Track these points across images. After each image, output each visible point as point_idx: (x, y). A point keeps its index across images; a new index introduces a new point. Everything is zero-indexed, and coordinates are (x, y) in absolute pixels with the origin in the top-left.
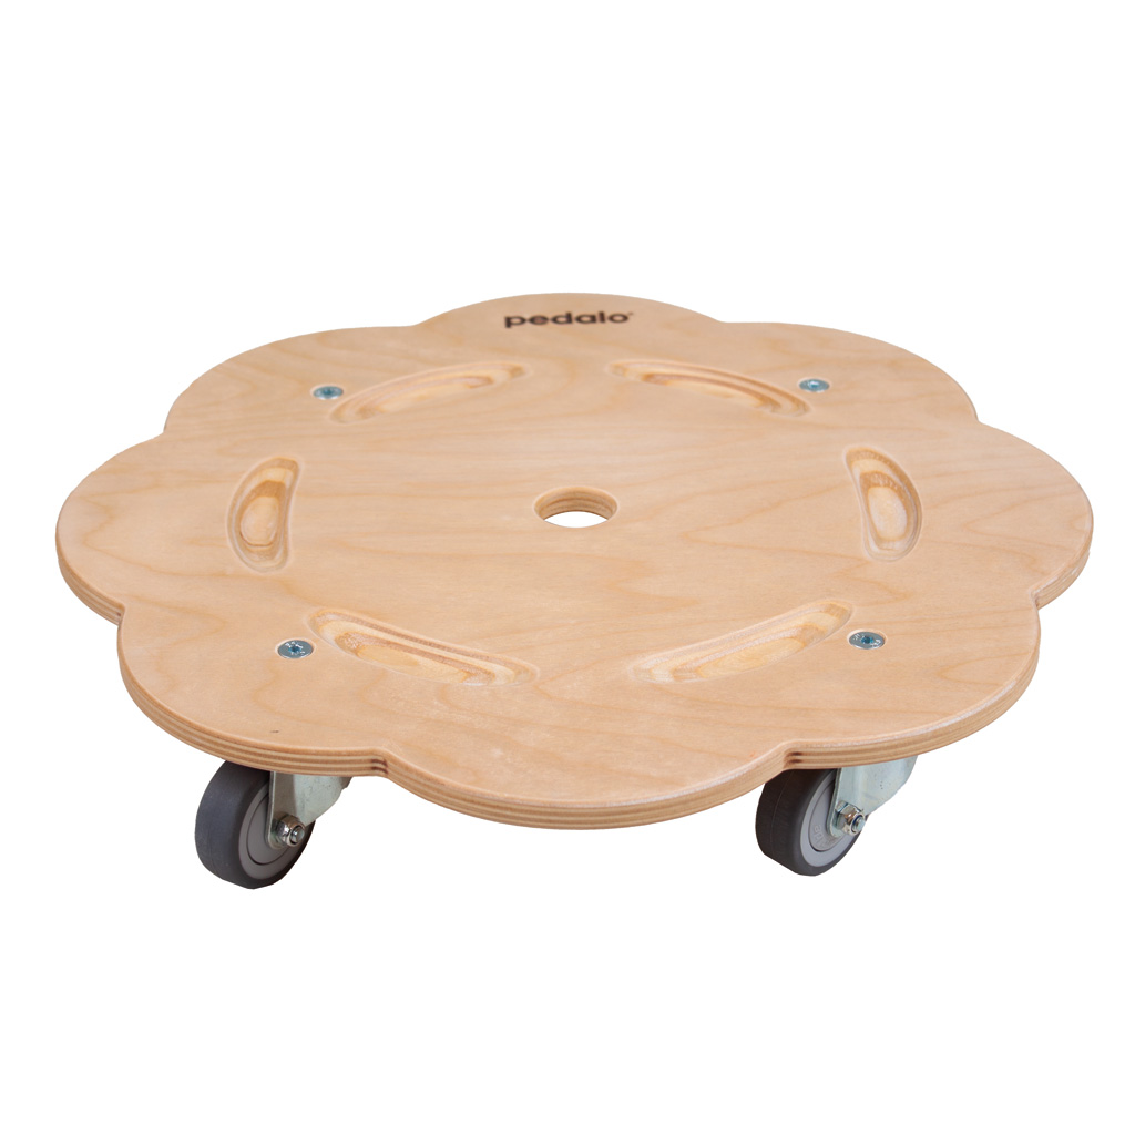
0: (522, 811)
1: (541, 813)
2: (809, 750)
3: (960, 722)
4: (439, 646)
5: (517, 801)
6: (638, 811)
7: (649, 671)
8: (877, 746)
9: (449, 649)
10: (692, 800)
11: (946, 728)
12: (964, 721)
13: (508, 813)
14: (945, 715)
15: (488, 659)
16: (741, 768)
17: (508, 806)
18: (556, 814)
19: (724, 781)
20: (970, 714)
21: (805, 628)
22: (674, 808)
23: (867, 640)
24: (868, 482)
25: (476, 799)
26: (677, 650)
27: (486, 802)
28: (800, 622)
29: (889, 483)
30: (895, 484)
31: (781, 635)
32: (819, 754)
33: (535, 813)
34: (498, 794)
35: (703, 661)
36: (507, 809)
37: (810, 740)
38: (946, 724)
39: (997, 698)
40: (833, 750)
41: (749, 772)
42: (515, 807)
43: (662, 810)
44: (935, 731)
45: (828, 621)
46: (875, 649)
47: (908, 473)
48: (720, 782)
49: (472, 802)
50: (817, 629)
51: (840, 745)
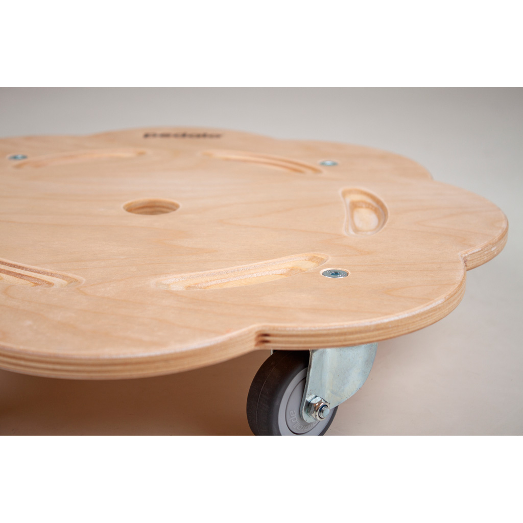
2: (275, 332)
4: (20, 267)
5: (29, 352)
7: (168, 285)
8: (330, 332)
9: (26, 269)
12: (401, 320)
14: (386, 314)
15: (52, 275)
17: (22, 356)
21: (292, 269)
23: (336, 274)
24: (354, 206)
26: (192, 274)
28: (290, 266)
29: (368, 206)
30: (373, 206)
31: (274, 272)
32: (283, 336)
33: (43, 362)
35: (212, 283)
36: (21, 359)
37: (276, 325)
39: (428, 308)
40: (294, 332)
42: (27, 357)
44: (377, 325)
45: (310, 266)
46: (340, 278)
47: (382, 199)
50: (301, 270)
51: (300, 329)
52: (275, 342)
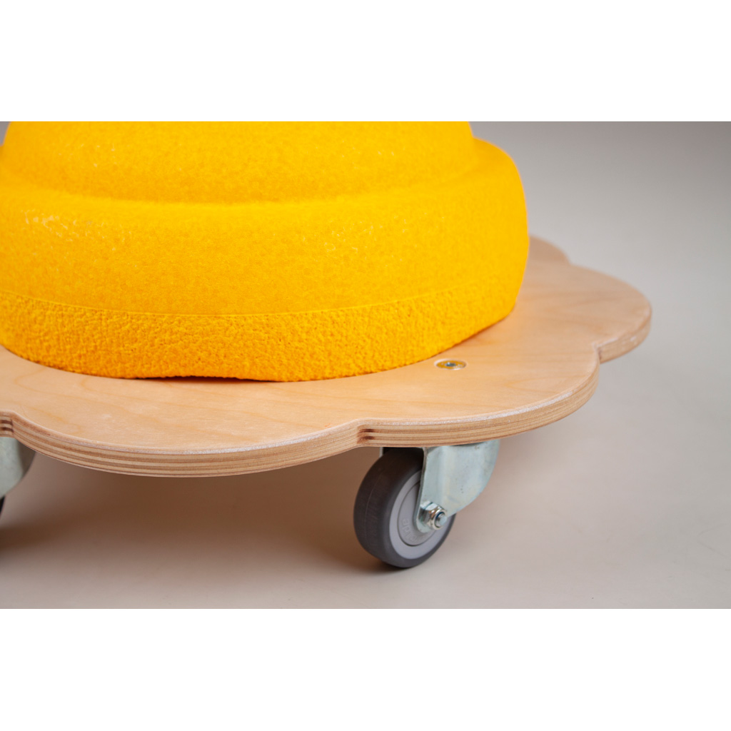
0: (110, 457)
1: (126, 459)
2: (380, 427)
3: (518, 415)
5: (106, 448)
6: (213, 461)
8: (441, 427)
10: (264, 456)
11: (505, 418)
12: (522, 415)
13: (99, 459)
16: (314, 433)
17: (99, 451)
18: (138, 460)
19: (296, 442)
20: (528, 410)
22: (247, 461)
23: (452, 365)
25: (74, 446)
27: (81, 448)
32: (389, 431)
33: (121, 458)
34: (91, 441)
36: (97, 454)
37: (382, 419)
38: (505, 415)
39: (553, 401)
40: (401, 428)
41: (322, 437)
42: (104, 452)
43: (236, 462)
44: (494, 420)
46: (456, 369)
48: (292, 442)
49: (71, 449)
51: (407, 423)
52: (380, 438)
